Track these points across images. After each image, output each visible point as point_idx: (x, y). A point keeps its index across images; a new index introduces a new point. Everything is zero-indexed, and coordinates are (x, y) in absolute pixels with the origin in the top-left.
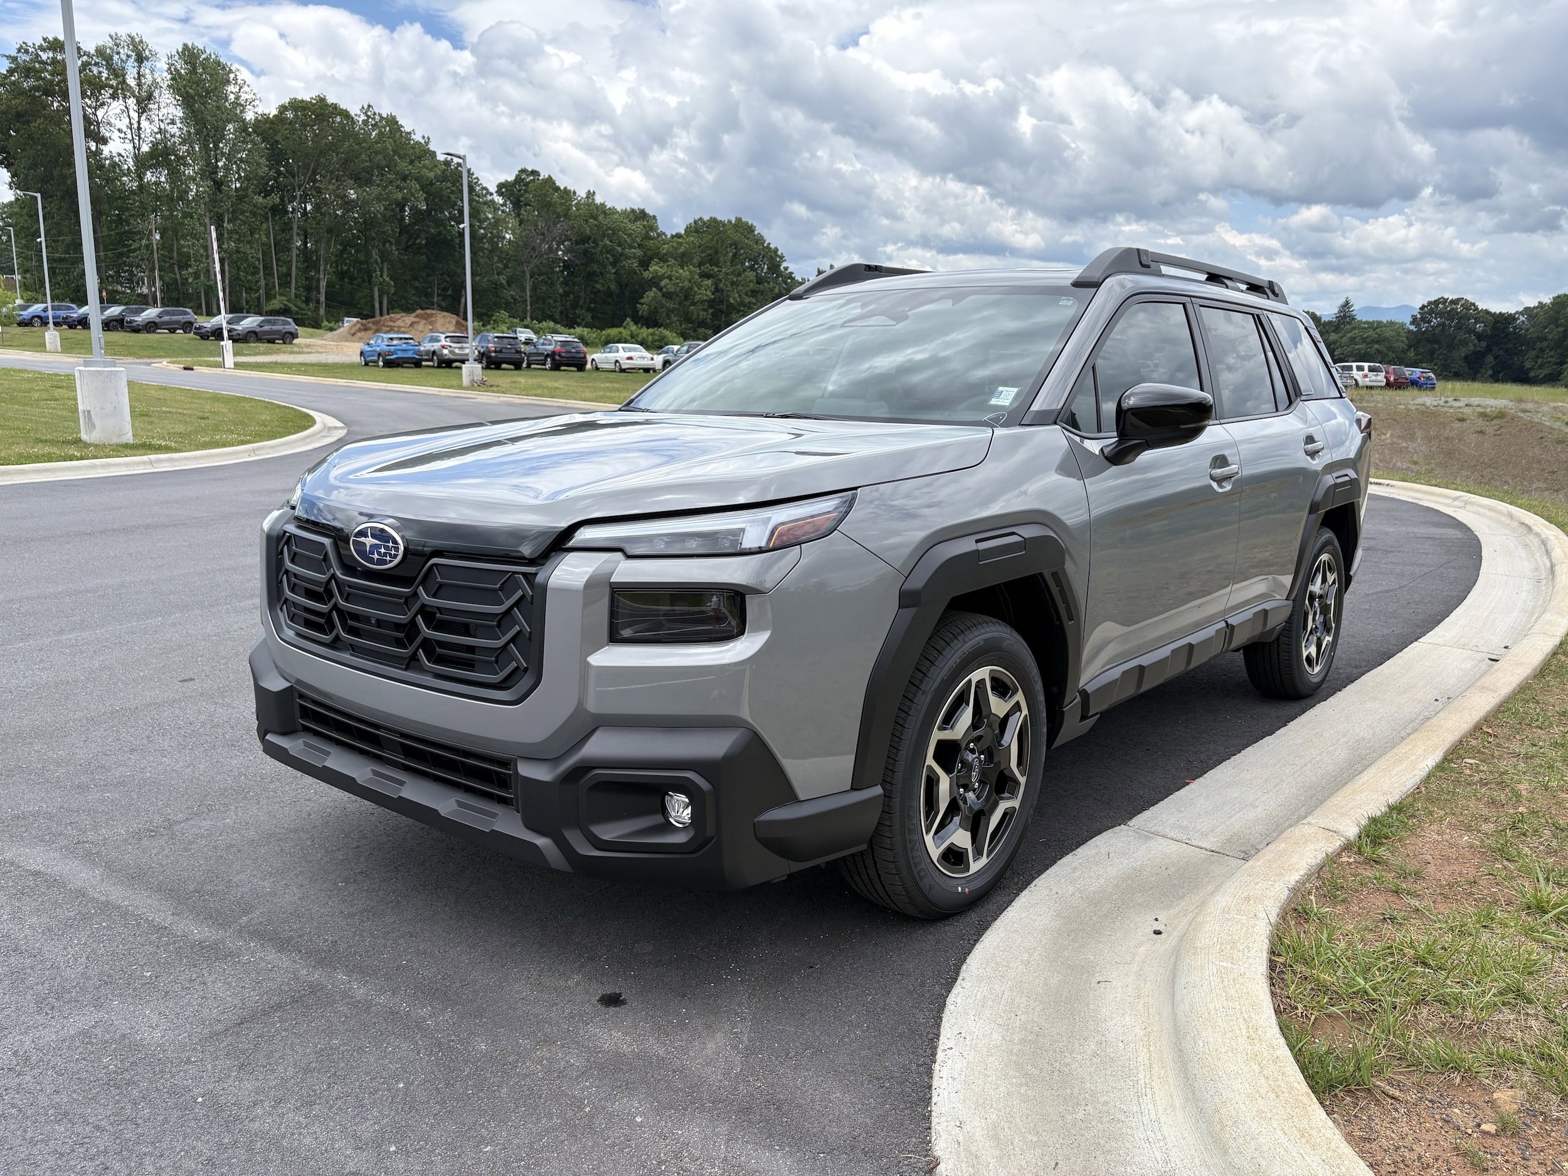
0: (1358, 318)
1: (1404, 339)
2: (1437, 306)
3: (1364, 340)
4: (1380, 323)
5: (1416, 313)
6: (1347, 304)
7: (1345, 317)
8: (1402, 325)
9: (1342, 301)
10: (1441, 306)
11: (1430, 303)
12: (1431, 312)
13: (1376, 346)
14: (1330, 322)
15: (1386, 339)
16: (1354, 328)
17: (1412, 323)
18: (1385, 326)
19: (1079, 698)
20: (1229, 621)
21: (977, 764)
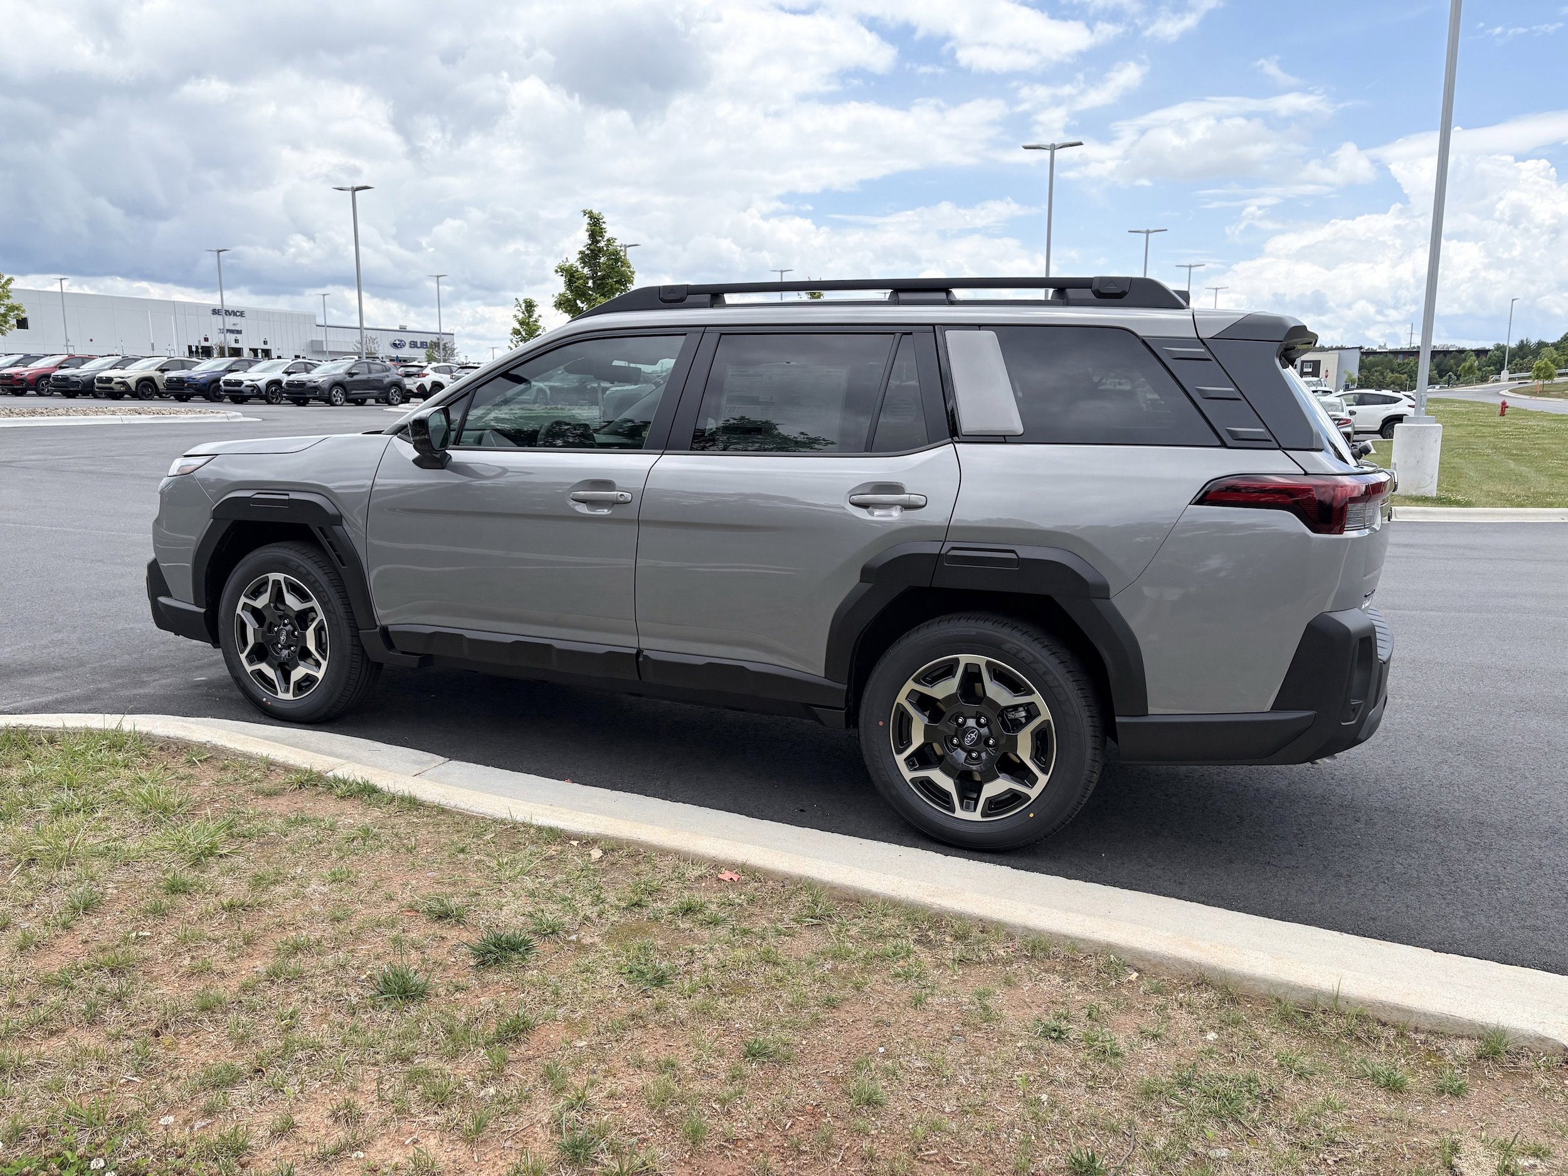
19: (378, 629)
20: (645, 653)
21: (284, 633)
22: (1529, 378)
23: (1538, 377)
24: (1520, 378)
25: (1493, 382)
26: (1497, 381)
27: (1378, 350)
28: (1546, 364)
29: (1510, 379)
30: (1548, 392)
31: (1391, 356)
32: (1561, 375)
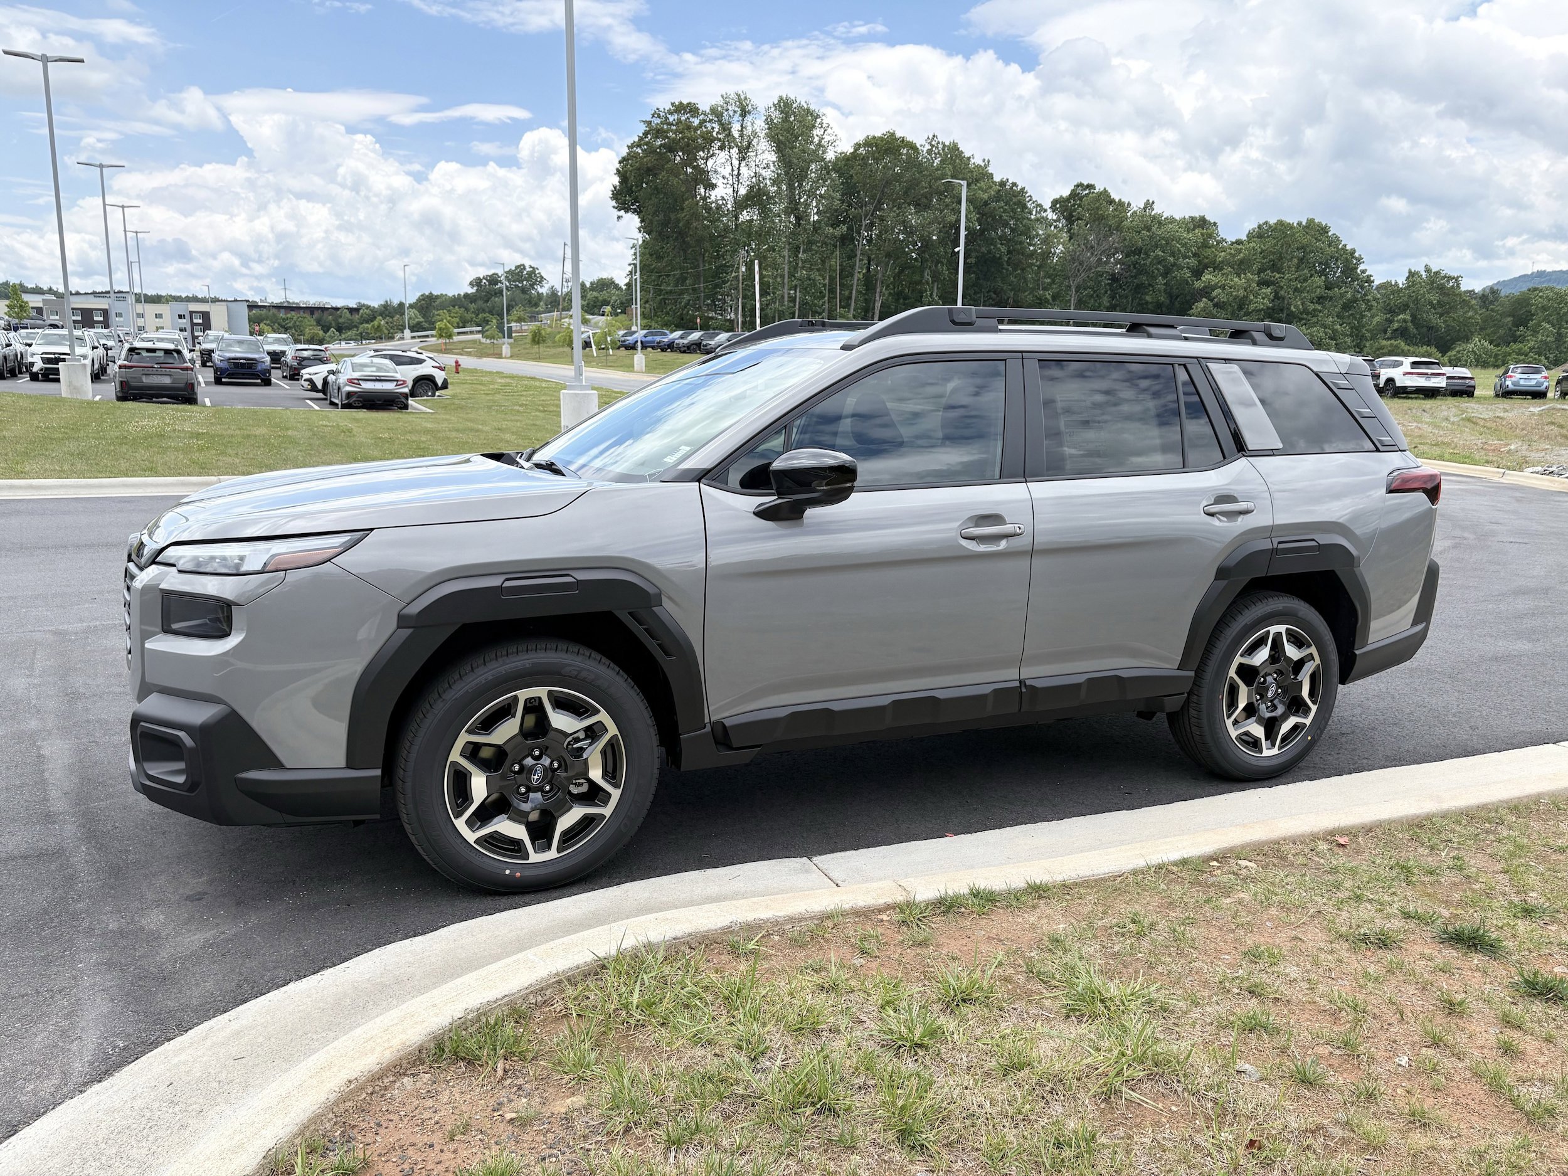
19: (708, 728)
20: (1028, 683)
21: (540, 769)
22: (433, 336)
23: (441, 336)
24: (419, 337)
25: (399, 340)
26: (402, 338)
27: (260, 304)
28: (446, 325)
29: (413, 338)
30: (451, 349)
31: (274, 311)
32: (459, 333)
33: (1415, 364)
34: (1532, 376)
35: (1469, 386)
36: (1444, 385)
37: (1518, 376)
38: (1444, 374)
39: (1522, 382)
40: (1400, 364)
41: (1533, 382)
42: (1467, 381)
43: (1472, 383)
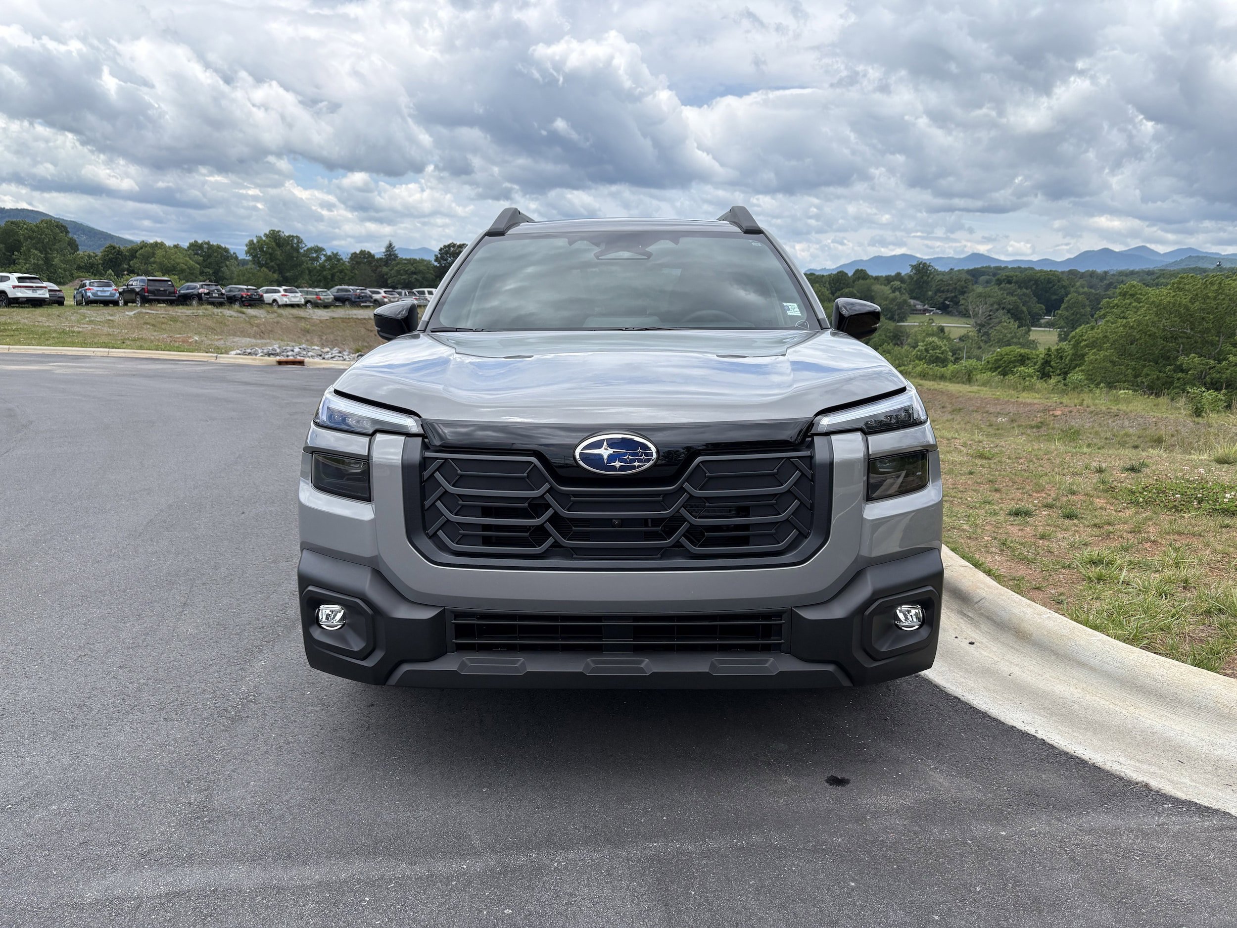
0: (400, 256)
1: (432, 272)
2: (450, 249)
3: (406, 272)
4: (415, 260)
5: (437, 254)
6: (390, 245)
7: (390, 255)
8: (429, 262)
9: (386, 243)
10: (452, 249)
11: (445, 246)
12: (447, 253)
13: (415, 276)
14: (381, 259)
15: (420, 272)
16: (398, 264)
17: (436, 260)
18: (419, 262)
33: (20, 279)
34: (106, 289)
35: (59, 297)
36: (47, 296)
37: (95, 289)
38: (46, 287)
39: (99, 294)
40: (8, 278)
41: (108, 294)
42: (57, 293)
43: (61, 294)
